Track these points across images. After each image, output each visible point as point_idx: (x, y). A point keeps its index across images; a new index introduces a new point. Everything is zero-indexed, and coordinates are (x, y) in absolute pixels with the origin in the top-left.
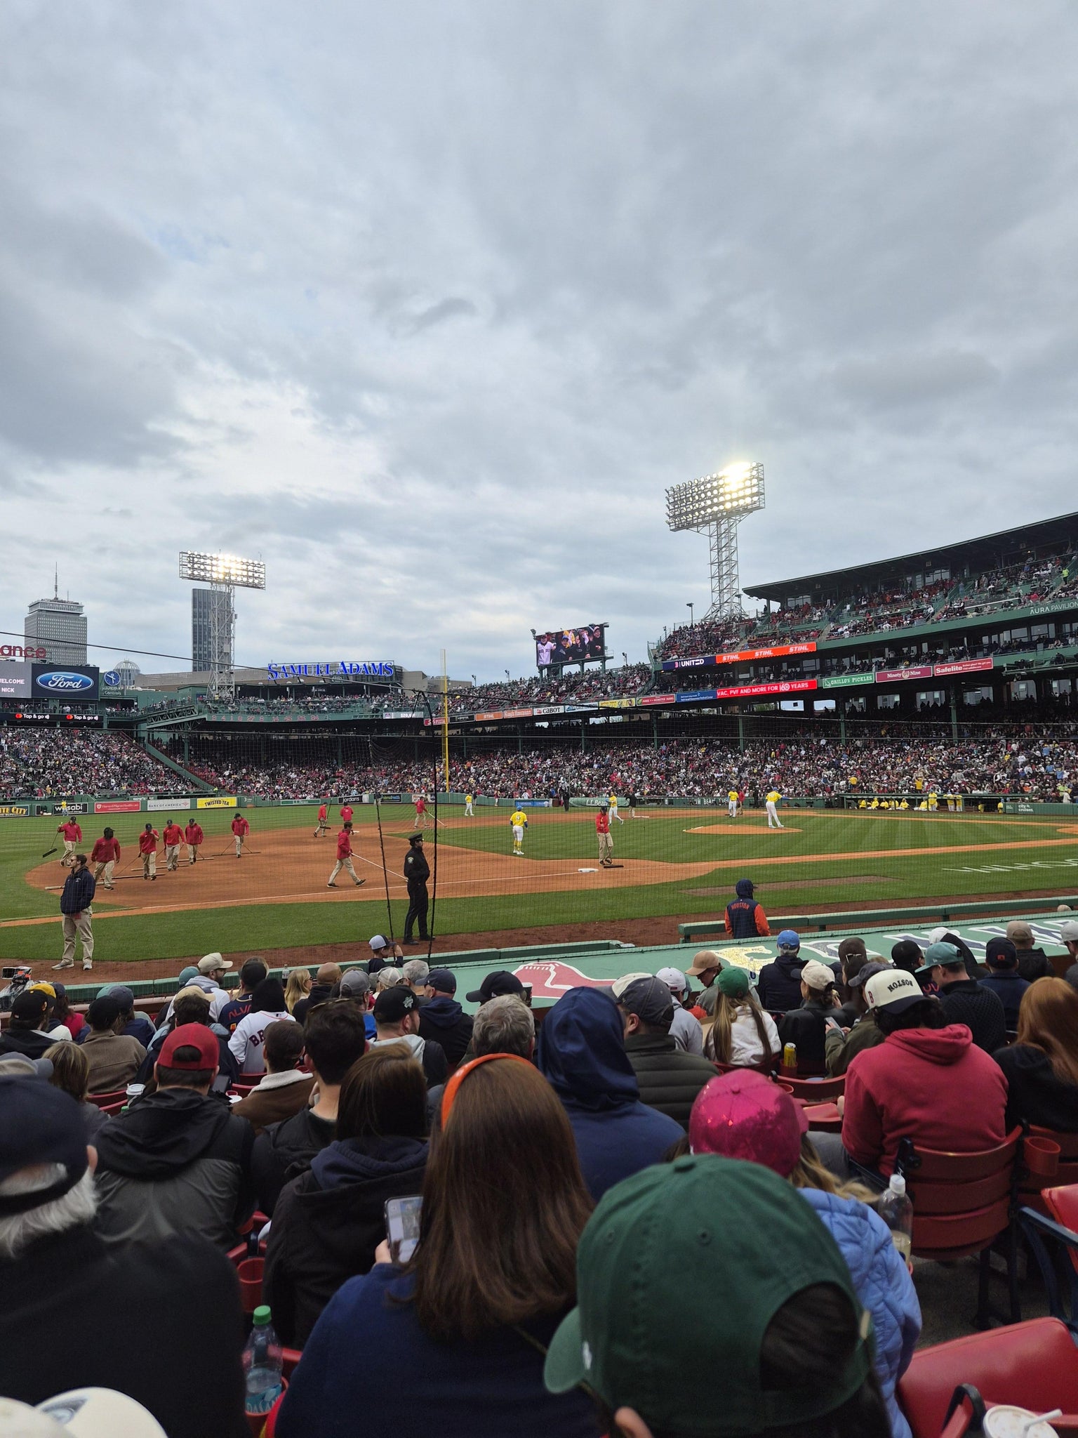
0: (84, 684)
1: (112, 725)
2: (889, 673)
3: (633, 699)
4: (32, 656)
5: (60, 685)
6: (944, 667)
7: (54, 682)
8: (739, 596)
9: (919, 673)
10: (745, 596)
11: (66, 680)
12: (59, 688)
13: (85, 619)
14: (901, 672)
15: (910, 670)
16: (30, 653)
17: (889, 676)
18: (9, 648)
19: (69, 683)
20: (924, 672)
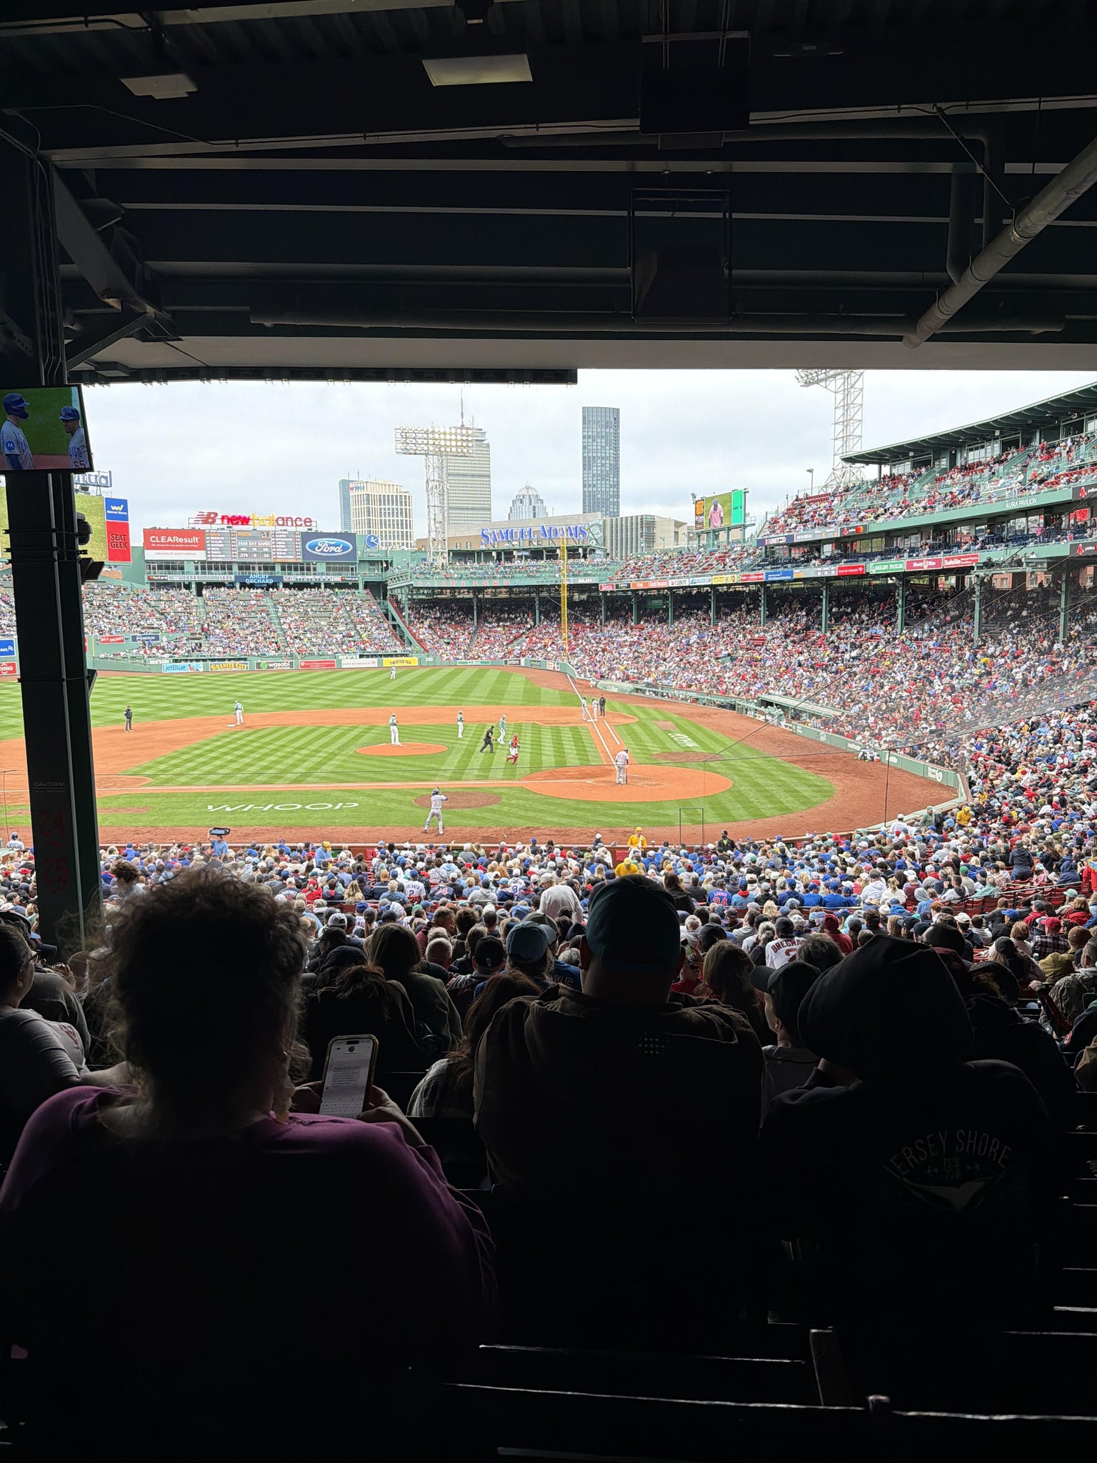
0: (345, 548)
1: (367, 585)
2: (914, 561)
3: (735, 575)
4: (301, 525)
5: (325, 550)
6: (948, 559)
9: (934, 564)
11: (329, 546)
13: (488, 446)
14: (922, 561)
15: (929, 560)
16: (299, 523)
17: (915, 565)
18: (283, 519)
19: (332, 548)
20: (939, 563)
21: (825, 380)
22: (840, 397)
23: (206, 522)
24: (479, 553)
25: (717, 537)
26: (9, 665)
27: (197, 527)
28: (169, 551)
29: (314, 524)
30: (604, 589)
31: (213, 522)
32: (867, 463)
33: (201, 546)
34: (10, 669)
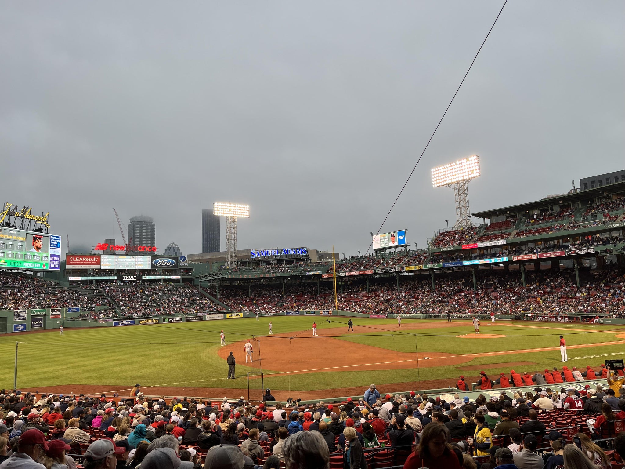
0: (172, 263)
2: (544, 254)
5: (162, 264)
7: (159, 263)
8: (470, 217)
10: (473, 217)
11: (165, 262)
12: (162, 265)
13: (154, 225)
14: (550, 253)
20: (561, 253)
24: (250, 262)
28: (80, 265)
34: (23, 327)
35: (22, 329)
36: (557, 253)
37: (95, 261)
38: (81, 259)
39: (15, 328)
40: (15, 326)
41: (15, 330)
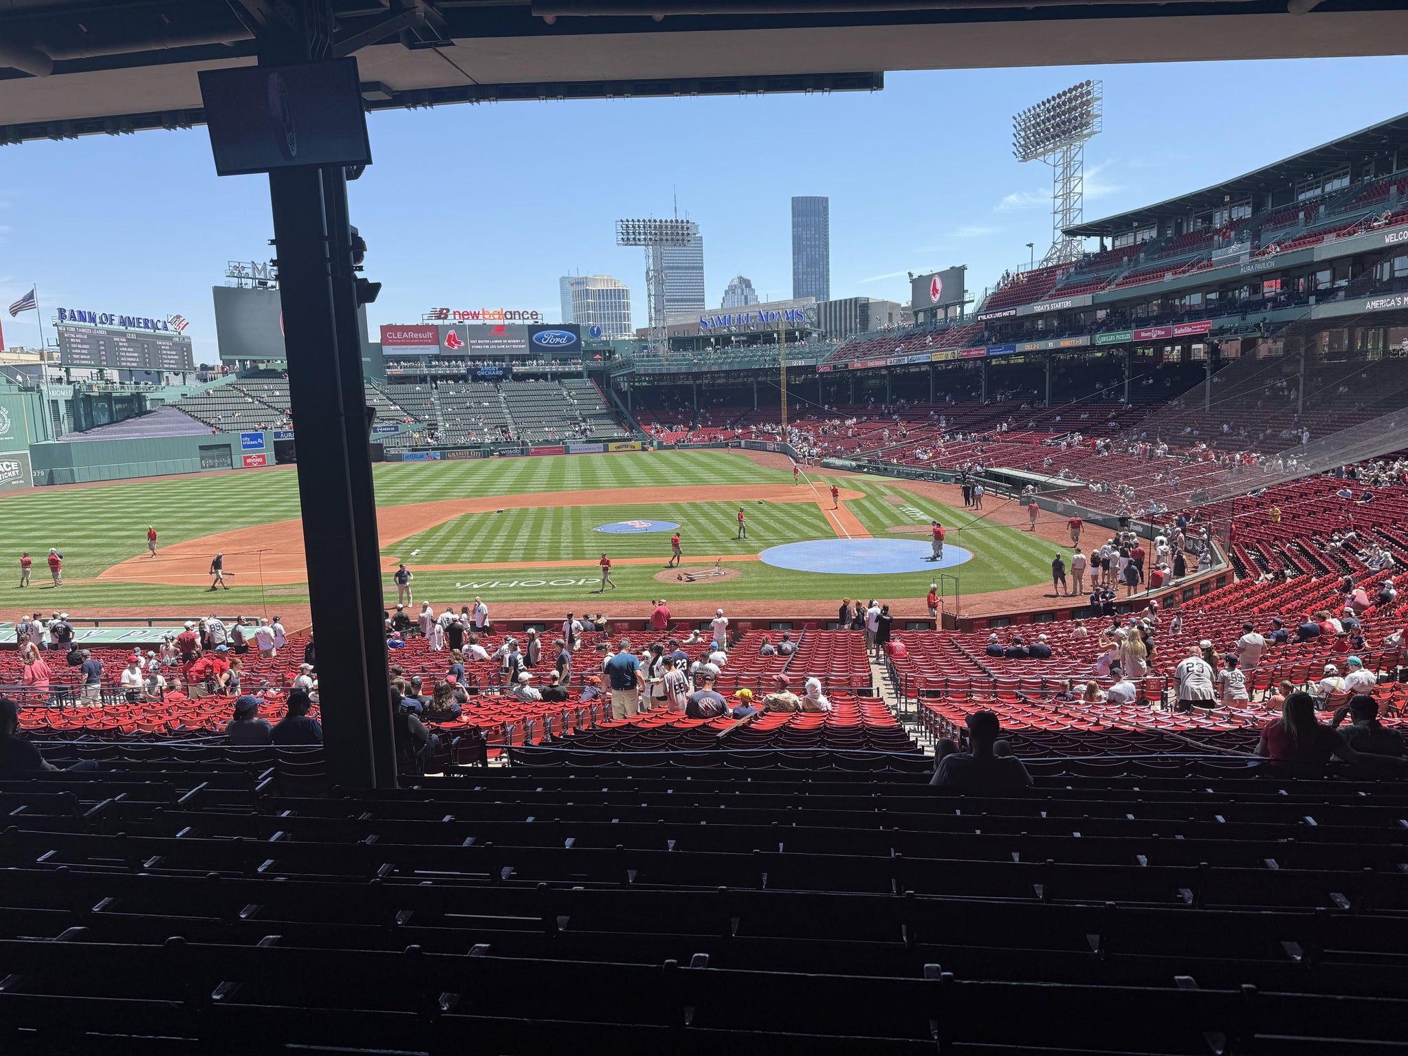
0: (569, 339)
1: (592, 374)
2: (1143, 331)
3: (956, 352)
4: (528, 318)
5: (550, 342)
6: (1179, 328)
7: (546, 339)
9: (1163, 333)
11: (555, 337)
12: (550, 344)
14: (1152, 331)
15: (1158, 329)
16: (526, 316)
17: (1143, 334)
18: (511, 313)
19: (557, 340)
20: (1168, 331)
21: (1044, 154)
22: (1059, 170)
23: (439, 318)
24: (698, 339)
25: (935, 315)
26: (259, 457)
27: (430, 322)
28: (405, 347)
29: (540, 317)
30: (821, 370)
31: (446, 318)
32: (1089, 236)
33: (436, 341)
34: (260, 460)
35: (259, 463)
36: (1162, 330)
37: (430, 339)
38: (405, 335)
39: (245, 461)
40: (246, 458)
41: (246, 464)
